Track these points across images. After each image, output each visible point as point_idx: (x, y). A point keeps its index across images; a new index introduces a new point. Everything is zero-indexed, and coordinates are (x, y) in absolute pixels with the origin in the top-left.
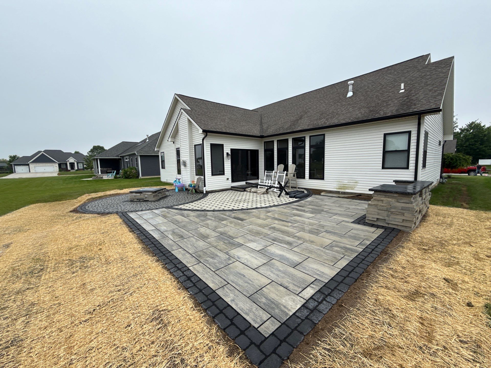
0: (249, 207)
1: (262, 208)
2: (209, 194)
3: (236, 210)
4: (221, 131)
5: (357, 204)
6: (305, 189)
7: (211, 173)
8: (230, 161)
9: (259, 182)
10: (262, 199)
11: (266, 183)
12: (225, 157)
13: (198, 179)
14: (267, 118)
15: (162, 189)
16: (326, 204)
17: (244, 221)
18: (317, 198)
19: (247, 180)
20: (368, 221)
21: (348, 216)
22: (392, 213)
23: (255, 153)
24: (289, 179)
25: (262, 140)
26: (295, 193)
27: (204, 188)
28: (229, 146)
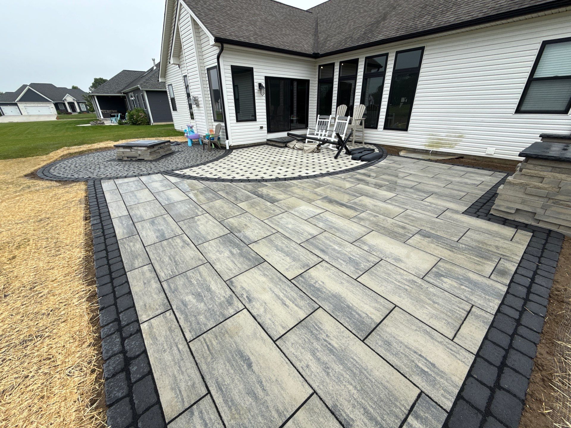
0: (289, 175)
1: (307, 177)
2: (234, 151)
3: (266, 181)
4: (247, 41)
5: (463, 173)
6: (375, 145)
7: (235, 118)
8: (264, 98)
9: (308, 133)
10: (311, 161)
11: (317, 135)
12: (256, 91)
13: (216, 126)
14: (327, 22)
15: (164, 143)
16: (411, 172)
17: (276, 204)
18: (395, 162)
19: (290, 130)
20: (497, 212)
21: (452, 198)
22: (557, 203)
23: (304, 84)
24: (352, 129)
25: (315, 62)
26: (361, 152)
27: (227, 141)
28: (262, 70)
